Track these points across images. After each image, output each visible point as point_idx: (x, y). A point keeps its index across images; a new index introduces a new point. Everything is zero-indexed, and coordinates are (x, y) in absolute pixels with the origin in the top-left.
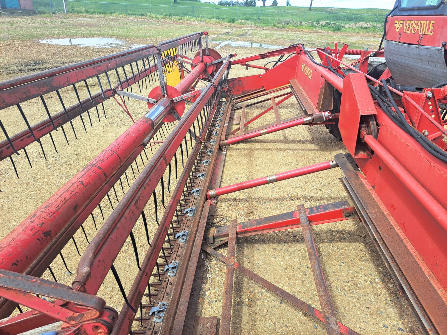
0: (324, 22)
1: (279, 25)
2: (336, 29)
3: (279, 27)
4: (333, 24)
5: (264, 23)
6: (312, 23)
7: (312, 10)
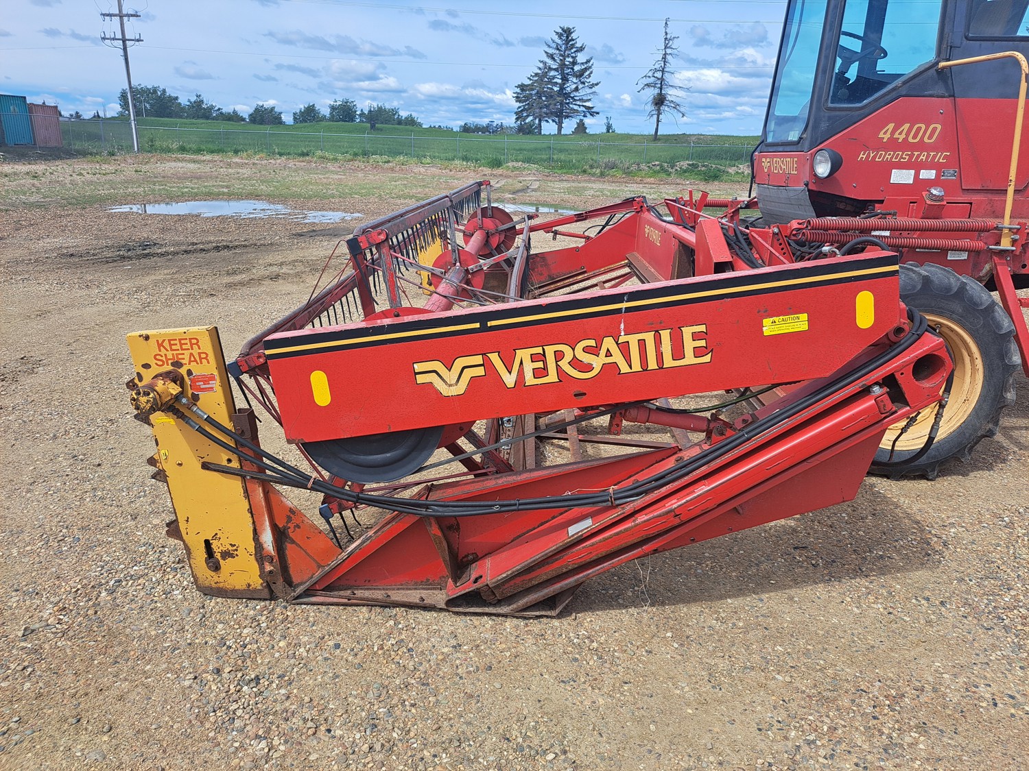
0: (685, 164)
1: (594, 170)
2: (710, 177)
3: (594, 174)
4: (703, 166)
5: (562, 167)
6: (661, 166)
7: (659, 140)
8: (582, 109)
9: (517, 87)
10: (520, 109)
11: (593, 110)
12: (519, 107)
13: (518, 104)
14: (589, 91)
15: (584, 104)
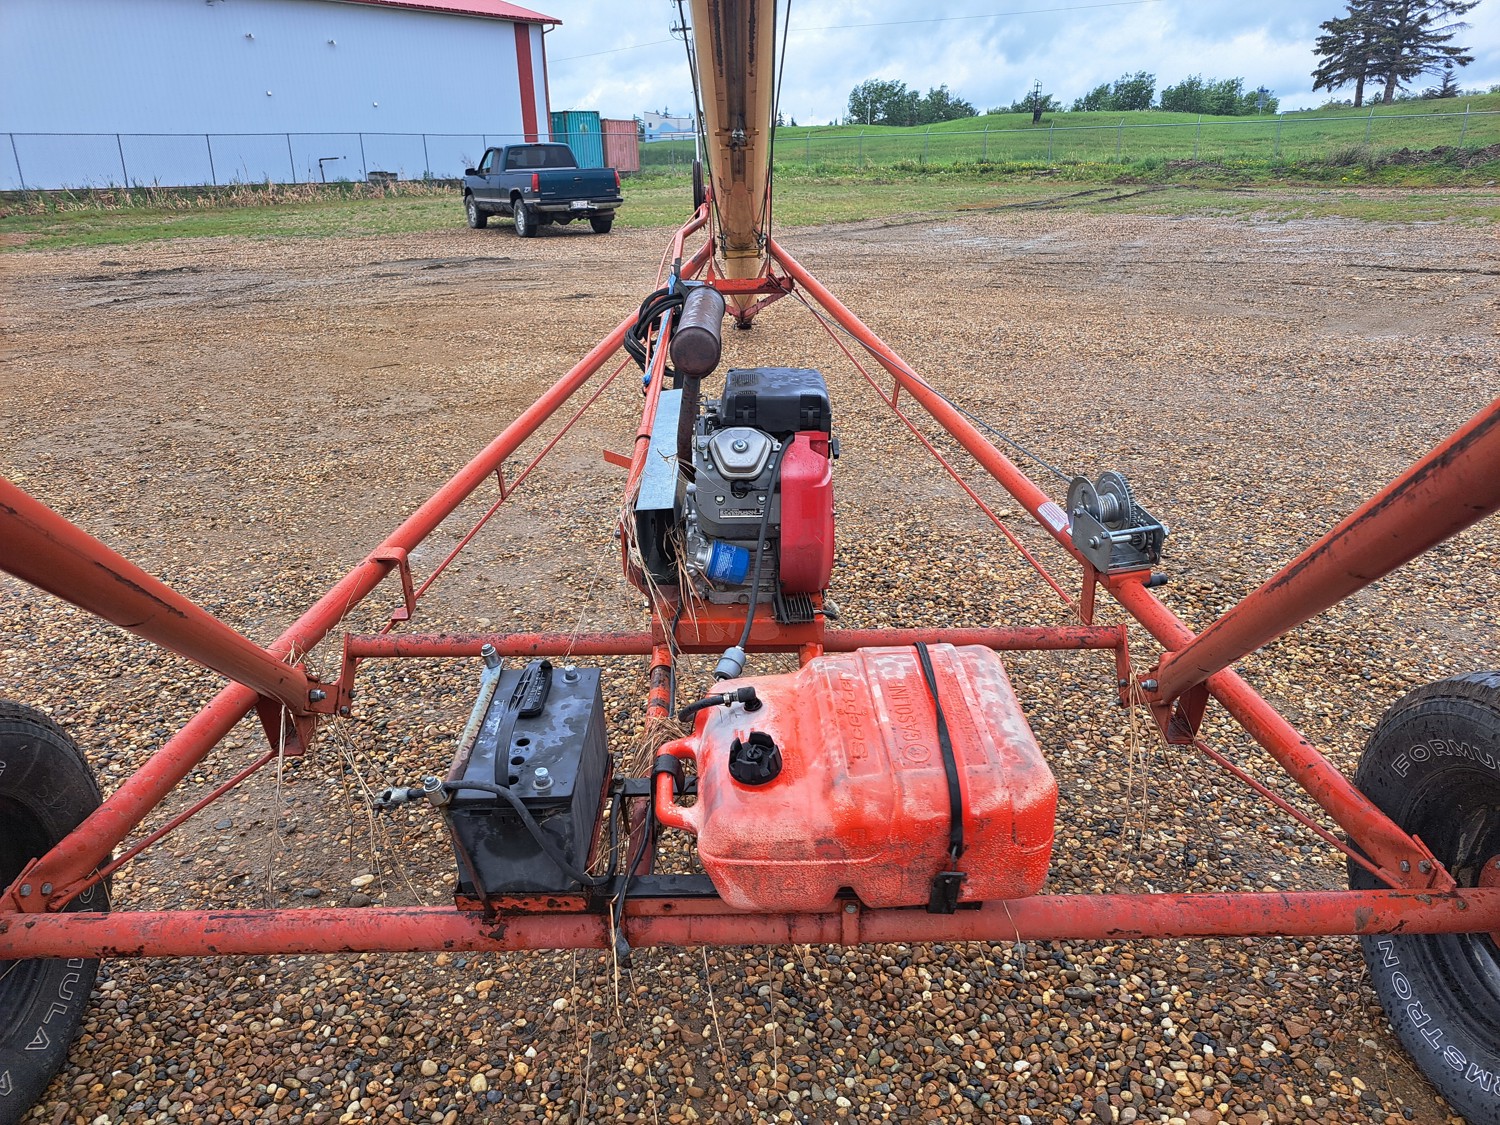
8: (1440, 54)
9: (1323, 27)
10: (1323, 67)
11: (1463, 54)
12: (1322, 63)
13: (1322, 57)
14: (1453, 18)
15: (1442, 44)
